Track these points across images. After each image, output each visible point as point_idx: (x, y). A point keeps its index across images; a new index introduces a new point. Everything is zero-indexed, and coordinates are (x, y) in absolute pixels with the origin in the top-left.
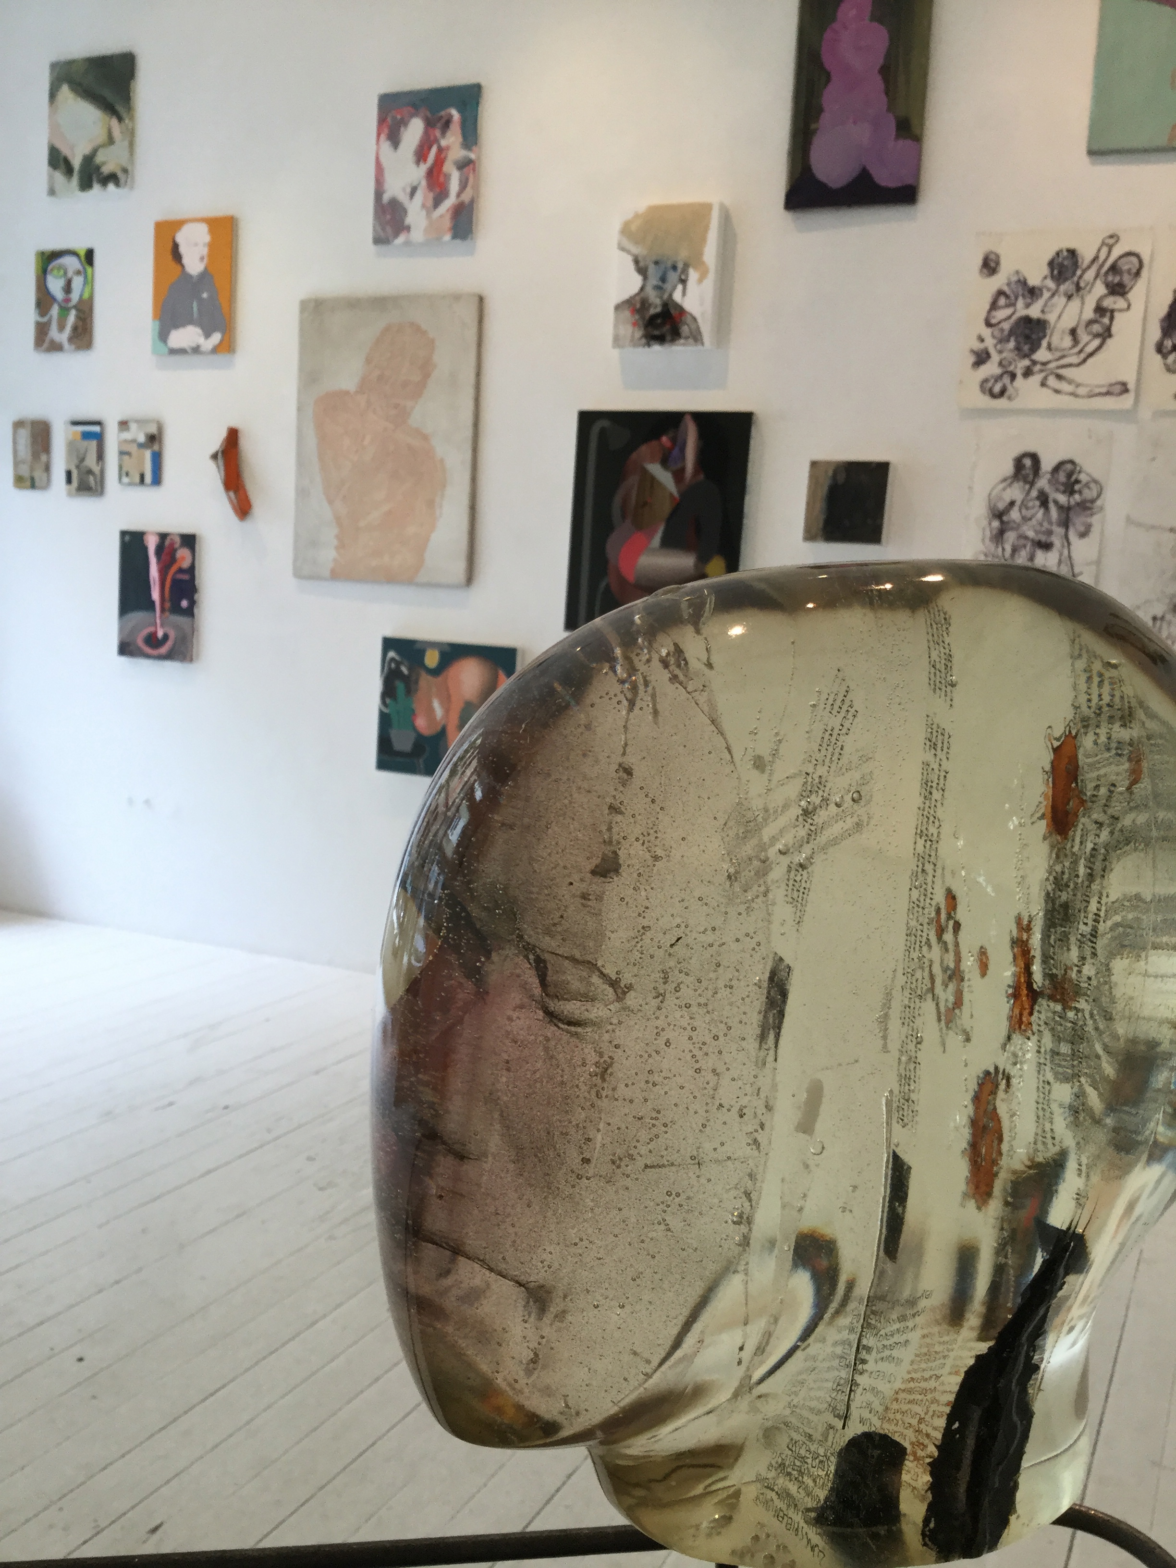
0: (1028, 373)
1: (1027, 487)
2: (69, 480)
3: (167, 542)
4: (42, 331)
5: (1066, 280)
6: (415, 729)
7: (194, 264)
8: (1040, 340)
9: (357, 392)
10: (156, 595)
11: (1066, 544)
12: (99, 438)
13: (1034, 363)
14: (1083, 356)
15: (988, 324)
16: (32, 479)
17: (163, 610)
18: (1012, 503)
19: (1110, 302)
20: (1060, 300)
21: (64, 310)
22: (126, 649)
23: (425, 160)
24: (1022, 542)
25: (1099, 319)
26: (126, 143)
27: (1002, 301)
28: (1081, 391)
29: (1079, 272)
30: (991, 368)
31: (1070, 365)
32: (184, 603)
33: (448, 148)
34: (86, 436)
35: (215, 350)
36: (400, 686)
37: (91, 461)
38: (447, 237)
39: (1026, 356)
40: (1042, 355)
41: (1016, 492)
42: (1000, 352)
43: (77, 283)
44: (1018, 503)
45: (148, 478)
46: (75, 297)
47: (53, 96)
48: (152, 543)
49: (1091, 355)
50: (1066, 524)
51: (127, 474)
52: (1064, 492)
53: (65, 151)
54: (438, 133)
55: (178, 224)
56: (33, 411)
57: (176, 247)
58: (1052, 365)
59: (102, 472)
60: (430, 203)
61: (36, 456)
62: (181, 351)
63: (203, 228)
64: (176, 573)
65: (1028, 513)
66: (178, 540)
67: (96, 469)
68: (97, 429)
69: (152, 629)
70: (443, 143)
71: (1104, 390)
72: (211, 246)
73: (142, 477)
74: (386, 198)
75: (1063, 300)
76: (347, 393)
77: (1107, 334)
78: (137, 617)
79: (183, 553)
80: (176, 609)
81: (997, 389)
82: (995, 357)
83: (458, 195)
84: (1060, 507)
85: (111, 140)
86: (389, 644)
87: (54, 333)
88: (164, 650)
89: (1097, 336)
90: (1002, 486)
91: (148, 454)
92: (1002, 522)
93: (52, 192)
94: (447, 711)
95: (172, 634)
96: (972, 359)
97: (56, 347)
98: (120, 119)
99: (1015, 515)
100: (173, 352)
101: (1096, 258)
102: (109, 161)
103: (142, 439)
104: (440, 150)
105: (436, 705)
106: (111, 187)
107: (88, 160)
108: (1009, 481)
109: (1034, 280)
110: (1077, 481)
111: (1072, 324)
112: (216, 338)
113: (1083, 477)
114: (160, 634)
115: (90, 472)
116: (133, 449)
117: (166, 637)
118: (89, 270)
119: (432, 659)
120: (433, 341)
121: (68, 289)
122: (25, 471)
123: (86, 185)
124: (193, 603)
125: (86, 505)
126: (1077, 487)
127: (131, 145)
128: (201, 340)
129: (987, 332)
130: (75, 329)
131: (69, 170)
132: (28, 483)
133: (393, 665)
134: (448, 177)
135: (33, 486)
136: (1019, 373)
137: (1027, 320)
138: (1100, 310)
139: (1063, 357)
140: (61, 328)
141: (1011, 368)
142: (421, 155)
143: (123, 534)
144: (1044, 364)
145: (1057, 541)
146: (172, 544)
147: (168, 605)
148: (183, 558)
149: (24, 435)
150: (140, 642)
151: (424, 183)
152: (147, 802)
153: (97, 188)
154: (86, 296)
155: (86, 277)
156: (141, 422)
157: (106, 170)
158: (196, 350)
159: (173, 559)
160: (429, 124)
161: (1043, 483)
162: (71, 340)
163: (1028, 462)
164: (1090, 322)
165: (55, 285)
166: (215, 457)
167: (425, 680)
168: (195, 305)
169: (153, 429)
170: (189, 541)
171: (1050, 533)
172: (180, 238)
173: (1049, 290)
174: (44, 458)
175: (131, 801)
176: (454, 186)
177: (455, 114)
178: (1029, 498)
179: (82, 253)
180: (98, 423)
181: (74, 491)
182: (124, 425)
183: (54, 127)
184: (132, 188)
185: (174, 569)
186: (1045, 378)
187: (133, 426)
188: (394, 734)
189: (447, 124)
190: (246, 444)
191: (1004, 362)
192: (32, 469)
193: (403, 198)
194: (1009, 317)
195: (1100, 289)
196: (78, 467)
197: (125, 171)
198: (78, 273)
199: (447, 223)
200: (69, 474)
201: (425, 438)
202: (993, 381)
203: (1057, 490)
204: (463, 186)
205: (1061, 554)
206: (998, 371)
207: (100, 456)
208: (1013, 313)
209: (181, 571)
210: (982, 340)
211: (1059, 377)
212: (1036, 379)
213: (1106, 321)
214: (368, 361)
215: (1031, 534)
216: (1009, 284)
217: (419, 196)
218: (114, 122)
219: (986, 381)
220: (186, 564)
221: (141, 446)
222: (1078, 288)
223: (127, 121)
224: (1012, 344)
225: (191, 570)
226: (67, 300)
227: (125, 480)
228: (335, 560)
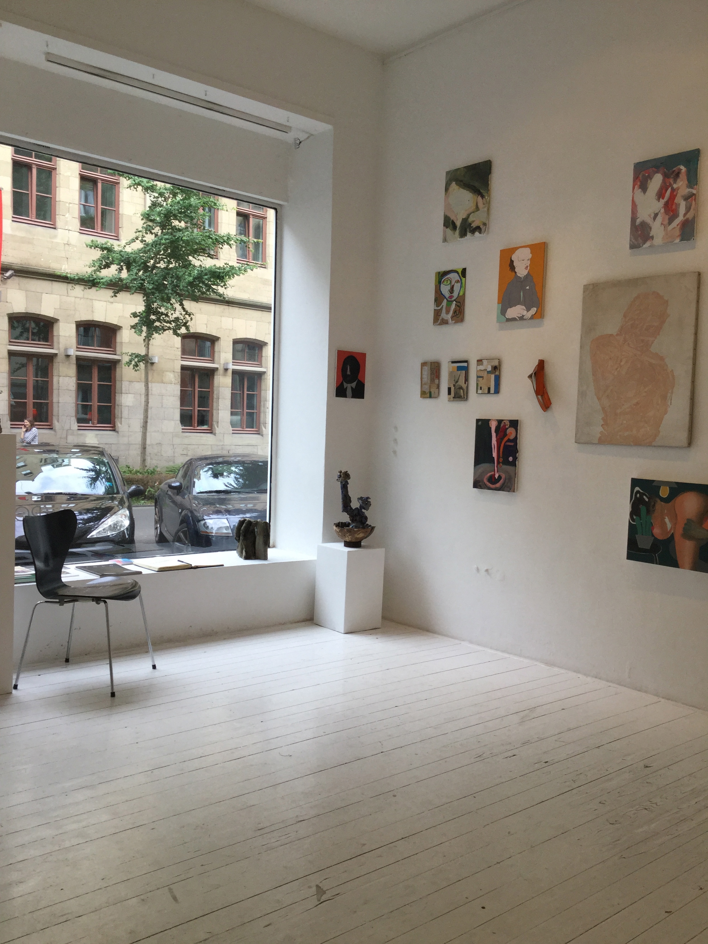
2: (449, 393)
3: (502, 425)
4: (437, 314)
6: (653, 535)
7: (521, 271)
9: (617, 335)
10: (495, 455)
12: (466, 369)
16: (430, 393)
17: (498, 463)
21: (450, 302)
22: (477, 484)
23: (663, 199)
26: (486, 209)
32: (511, 459)
33: (678, 189)
34: (459, 368)
35: (532, 317)
36: (643, 509)
37: (461, 382)
38: (677, 241)
43: (457, 287)
45: (492, 391)
46: (455, 295)
47: (447, 190)
48: (493, 425)
51: (481, 389)
53: (453, 218)
54: (672, 181)
55: (513, 250)
56: (431, 357)
57: (512, 262)
59: (467, 387)
60: (666, 222)
61: (432, 380)
62: (514, 319)
63: (528, 250)
64: (506, 442)
66: (508, 423)
67: (464, 386)
68: (465, 364)
69: (493, 473)
70: (675, 186)
72: (532, 260)
73: (489, 389)
74: (638, 222)
76: (611, 335)
78: (484, 466)
79: (511, 431)
80: (506, 462)
83: (685, 215)
85: (477, 208)
86: (635, 482)
87: (444, 315)
88: (498, 485)
91: (493, 376)
93: (445, 240)
94: (675, 525)
95: (503, 476)
97: (445, 322)
98: (483, 197)
100: (508, 320)
102: (476, 220)
103: (489, 369)
104: (673, 190)
105: (667, 520)
106: (477, 234)
107: (465, 221)
112: (533, 310)
114: (497, 476)
115: (461, 388)
116: (485, 374)
117: (500, 477)
118: (463, 279)
119: (664, 492)
120: (667, 301)
121: (452, 291)
122: (426, 388)
123: (463, 234)
124: (515, 458)
125: (459, 405)
127: (488, 209)
128: (525, 313)
130: (455, 312)
131: (454, 227)
132: (428, 395)
133: (638, 495)
134: (678, 205)
135: (430, 397)
140: (448, 312)
142: (660, 195)
143: (478, 421)
146: (505, 426)
147: (501, 460)
148: (511, 433)
149: (426, 369)
150: (486, 481)
151: (663, 210)
152: (487, 571)
153: (469, 235)
154: (461, 294)
155: (462, 283)
156: (489, 360)
157: (474, 225)
158: (522, 318)
159: (505, 435)
160: (666, 176)
162: (452, 317)
165: (445, 289)
166: (530, 377)
167: (659, 505)
168: (522, 294)
169: (496, 363)
170: (514, 424)
172: (514, 258)
174: (437, 381)
175: (478, 570)
176: (682, 210)
177: (683, 168)
179: (460, 272)
180: (466, 362)
181: (452, 399)
182: (480, 362)
183: (448, 206)
184: (488, 233)
185: (506, 439)
187: (485, 362)
188: (638, 537)
189: (678, 175)
190: (548, 369)
192: (430, 387)
193: (649, 221)
196: (454, 386)
197: (485, 224)
198: (457, 282)
199: (677, 232)
200: (449, 389)
201: (662, 359)
204: (688, 209)
207: (467, 380)
209: (509, 440)
214: (625, 316)
217: (659, 219)
218: (480, 198)
220: (512, 437)
221: (489, 372)
223: (486, 197)
225: (515, 440)
226: (451, 297)
227: (480, 391)
228: (601, 433)
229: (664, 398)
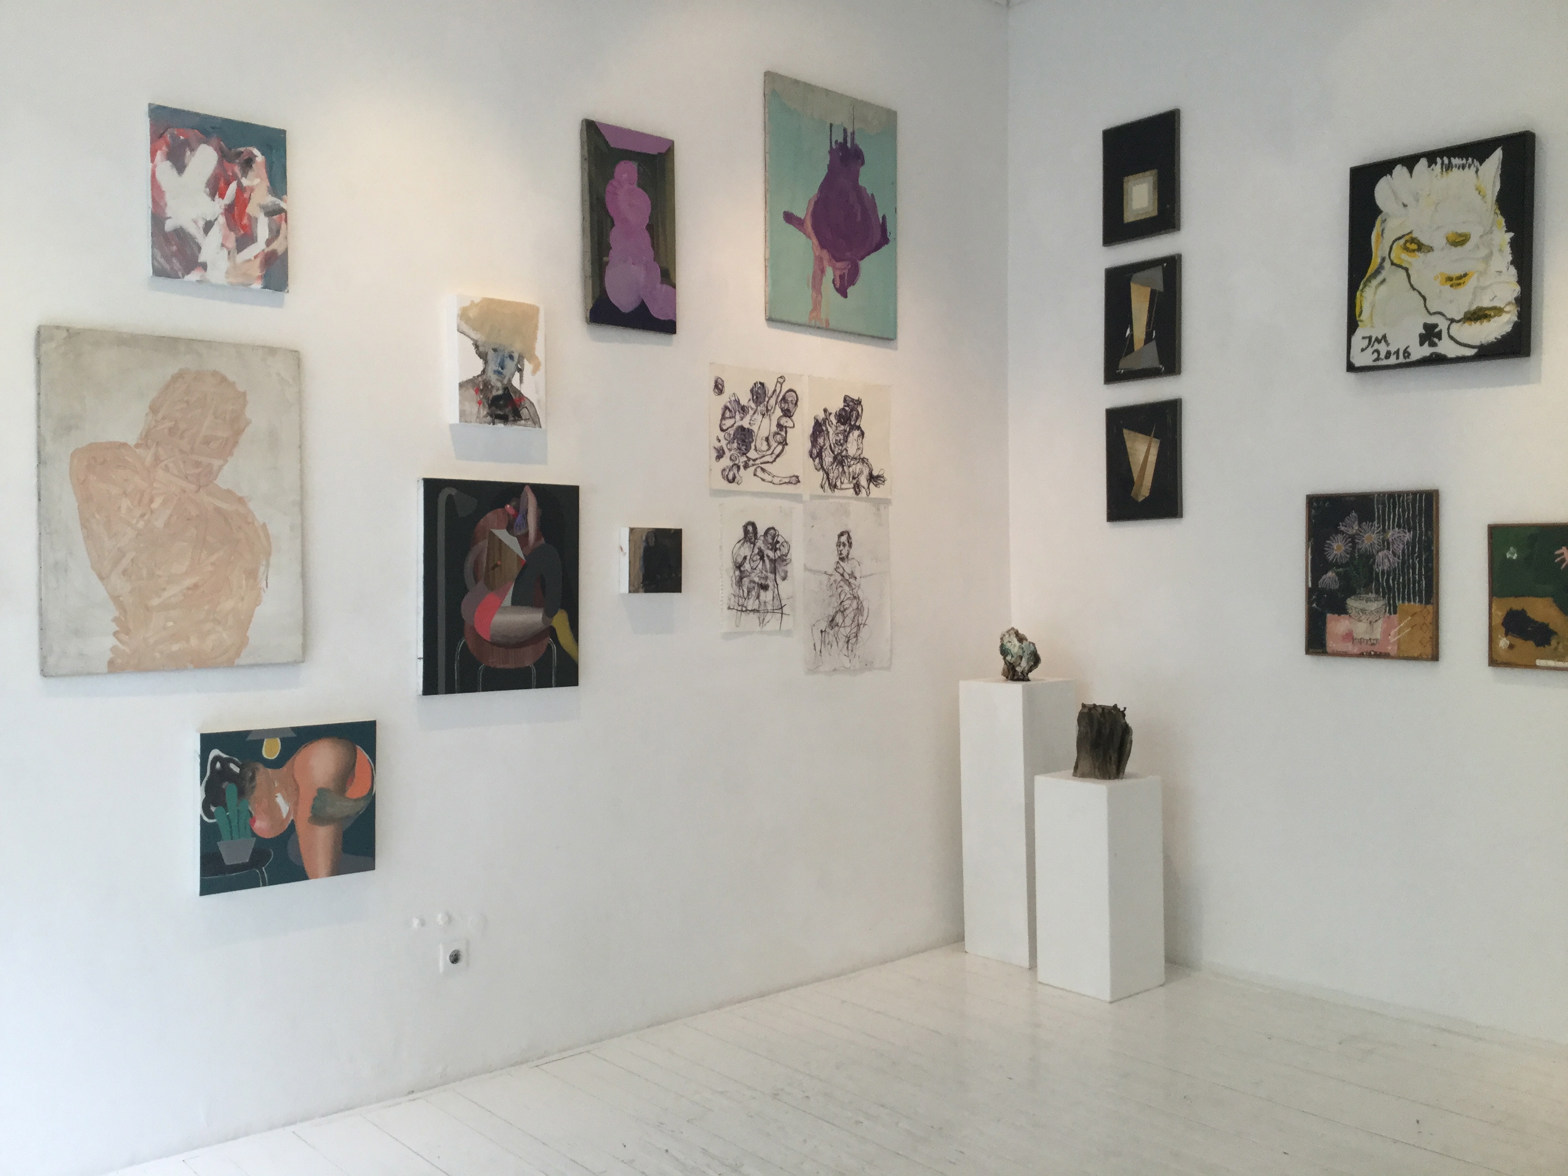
0: (746, 466)
1: (752, 545)
5: (761, 403)
6: (254, 835)
8: (751, 442)
9: (137, 446)
11: (776, 586)
13: (749, 459)
14: (774, 456)
15: (722, 430)
18: (745, 558)
19: (785, 421)
20: (758, 417)
23: (222, 196)
24: (752, 585)
25: (780, 432)
27: (728, 414)
28: (776, 480)
29: (767, 399)
30: (726, 462)
31: (768, 462)
33: (252, 189)
36: (230, 789)
38: (257, 285)
39: (744, 454)
40: (752, 454)
41: (746, 550)
42: (730, 450)
44: (748, 558)
49: (778, 456)
50: (774, 571)
52: (771, 550)
54: (237, 169)
58: (758, 462)
60: (232, 243)
65: (754, 565)
70: (245, 182)
71: (787, 480)
74: (169, 226)
75: (760, 417)
76: (124, 445)
77: (784, 443)
81: (731, 477)
82: (728, 454)
83: (269, 242)
84: (771, 560)
86: (208, 741)
89: (780, 443)
90: (739, 545)
92: (741, 571)
94: (295, 805)
96: (715, 454)
99: (747, 566)
101: (775, 391)
104: (241, 189)
105: (280, 800)
108: (742, 542)
109: (744, 402)
110: (778, 542)
111: (766, 435)
113: (780, 539)
119: (271, 750)
120: (244, 394)
126: (778, 546)
129: (721, 435)
133: (218, 765)
134: (253, 220)
136: (741, 465)
137: (742, 428)
138: (779, 426)
139: (763, 456)
141: (737, 462)
142: (216, 187)
144: (754, 460)
145: (770, 583)
151: (222, 220)
160: (224, 156)
161: (760, 543)
163: (750, 528)
164: (776, 434)
167: (263, 775)
171: (766, 578)
173: (752, 409)
176: (263, 230)
177: (258, 155)
178: (753, 554)
186: (756, 470)
188: (223, 847)
189: (248, 163)
191: (732, 457)
193: (195, 231)
194: (733, 426)
195: (778, 413)
199: (256, 270)
201: (241, 500)
202: (728, 470)
203: (768, 548)
204: (275, 233)
205: (774, 592)
206: (730, 464)
208: (735, 423)
210: (719, 441)
211: (763, 470)
212: (751, 470)
213: (783, 433)
214: (154, 409)
215: (757, 579)
216: (730, 402)
217: (216, 232)
219: (724, 470)
222: (768, 410)
224: (735, 445)
228: (114, 649)
229: (252, 574)
